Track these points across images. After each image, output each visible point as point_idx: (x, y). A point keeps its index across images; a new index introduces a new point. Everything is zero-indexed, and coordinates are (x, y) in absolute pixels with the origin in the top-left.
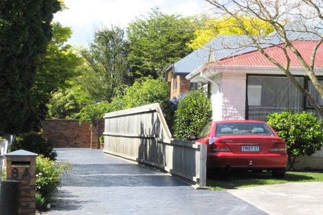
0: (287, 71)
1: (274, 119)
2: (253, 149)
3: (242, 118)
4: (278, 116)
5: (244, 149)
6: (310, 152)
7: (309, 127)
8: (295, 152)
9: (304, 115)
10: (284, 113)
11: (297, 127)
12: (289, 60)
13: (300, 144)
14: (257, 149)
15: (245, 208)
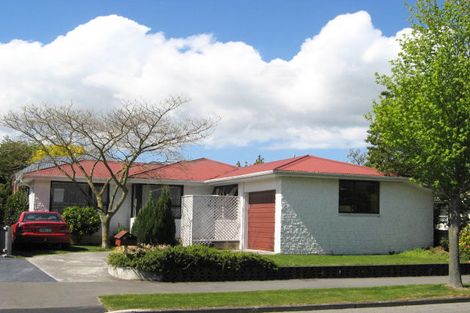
0: (73, 180)
1: (68, 211)
2: (47, 230)
3: (47, 211)
4: (70, 209)
5: (41, 230)
6: (91, 232)
7: (90, 216)
8: (81, 233)
9: (87, 209)
10: (74, 207)
11: (83, 216)
12: (75, 173)
13: (84, 227)
14: (50, 231)
15: (32, 269)
